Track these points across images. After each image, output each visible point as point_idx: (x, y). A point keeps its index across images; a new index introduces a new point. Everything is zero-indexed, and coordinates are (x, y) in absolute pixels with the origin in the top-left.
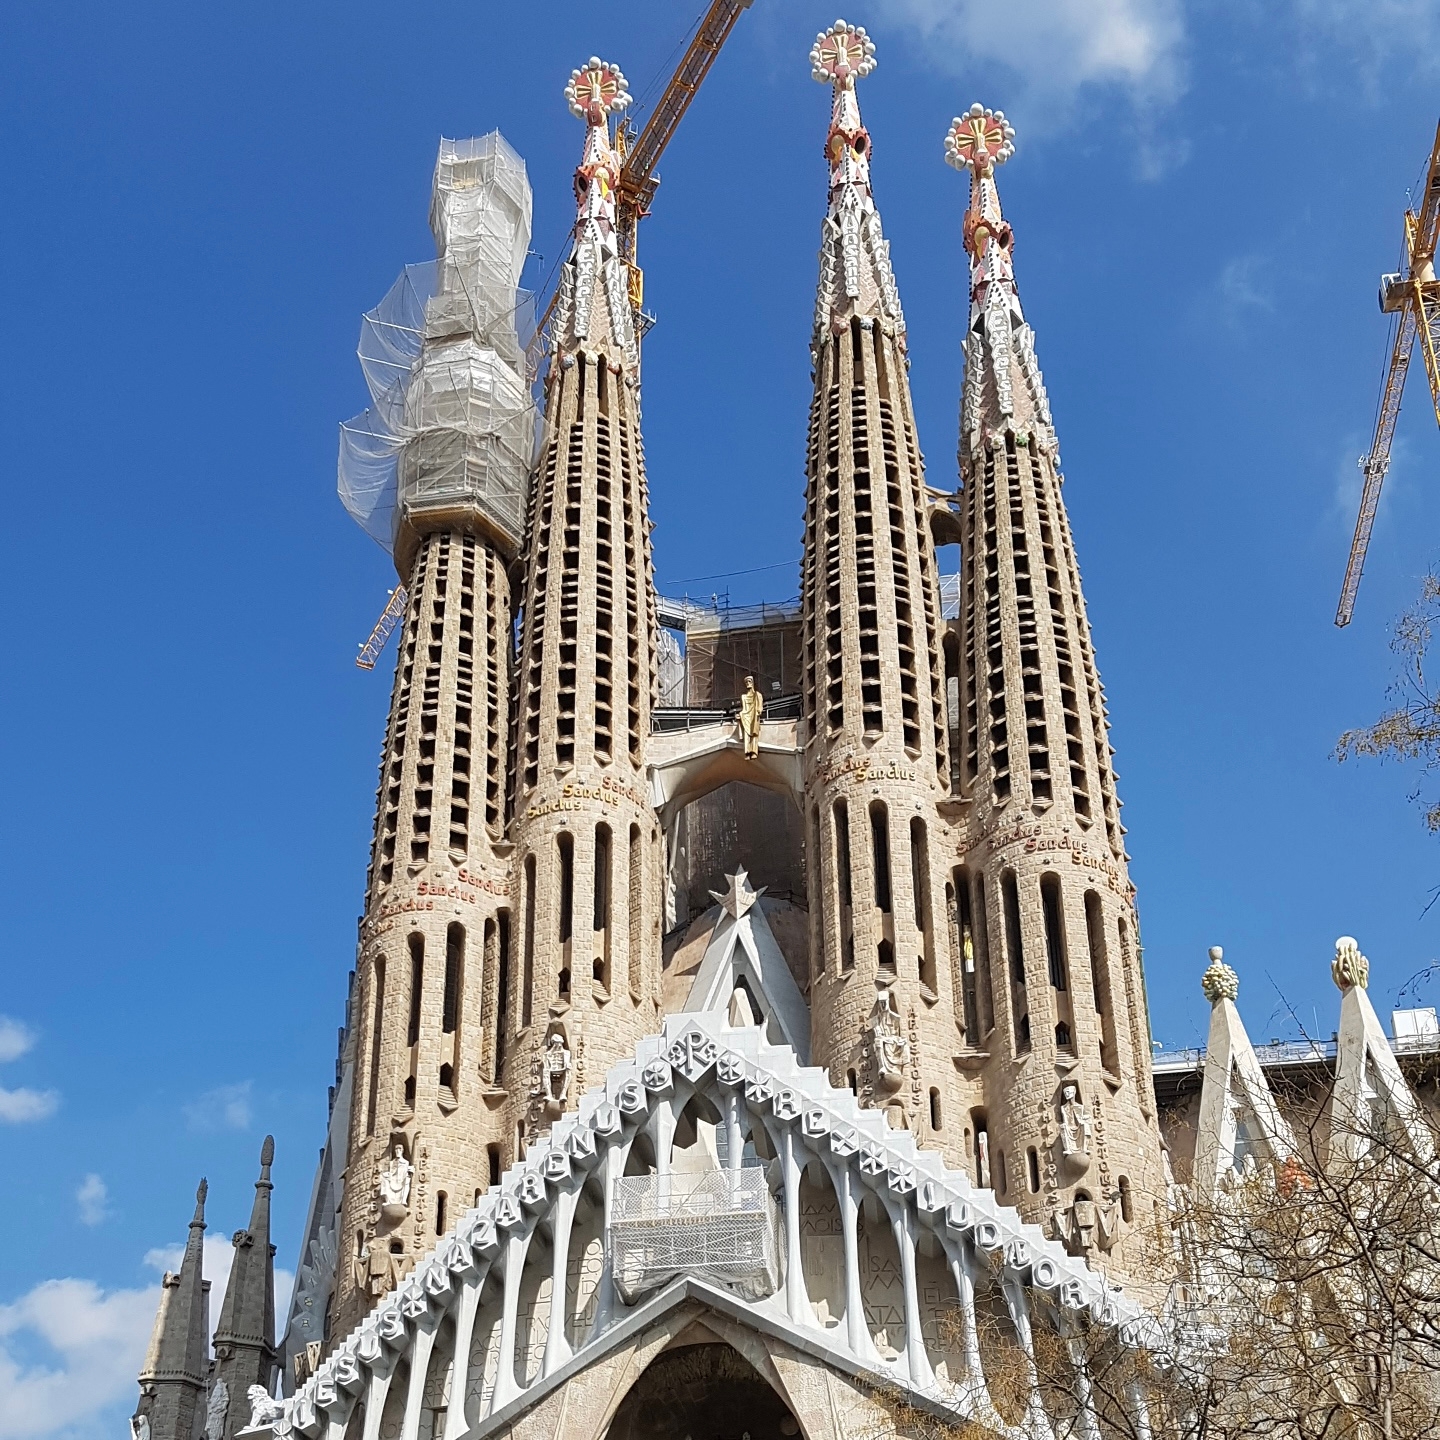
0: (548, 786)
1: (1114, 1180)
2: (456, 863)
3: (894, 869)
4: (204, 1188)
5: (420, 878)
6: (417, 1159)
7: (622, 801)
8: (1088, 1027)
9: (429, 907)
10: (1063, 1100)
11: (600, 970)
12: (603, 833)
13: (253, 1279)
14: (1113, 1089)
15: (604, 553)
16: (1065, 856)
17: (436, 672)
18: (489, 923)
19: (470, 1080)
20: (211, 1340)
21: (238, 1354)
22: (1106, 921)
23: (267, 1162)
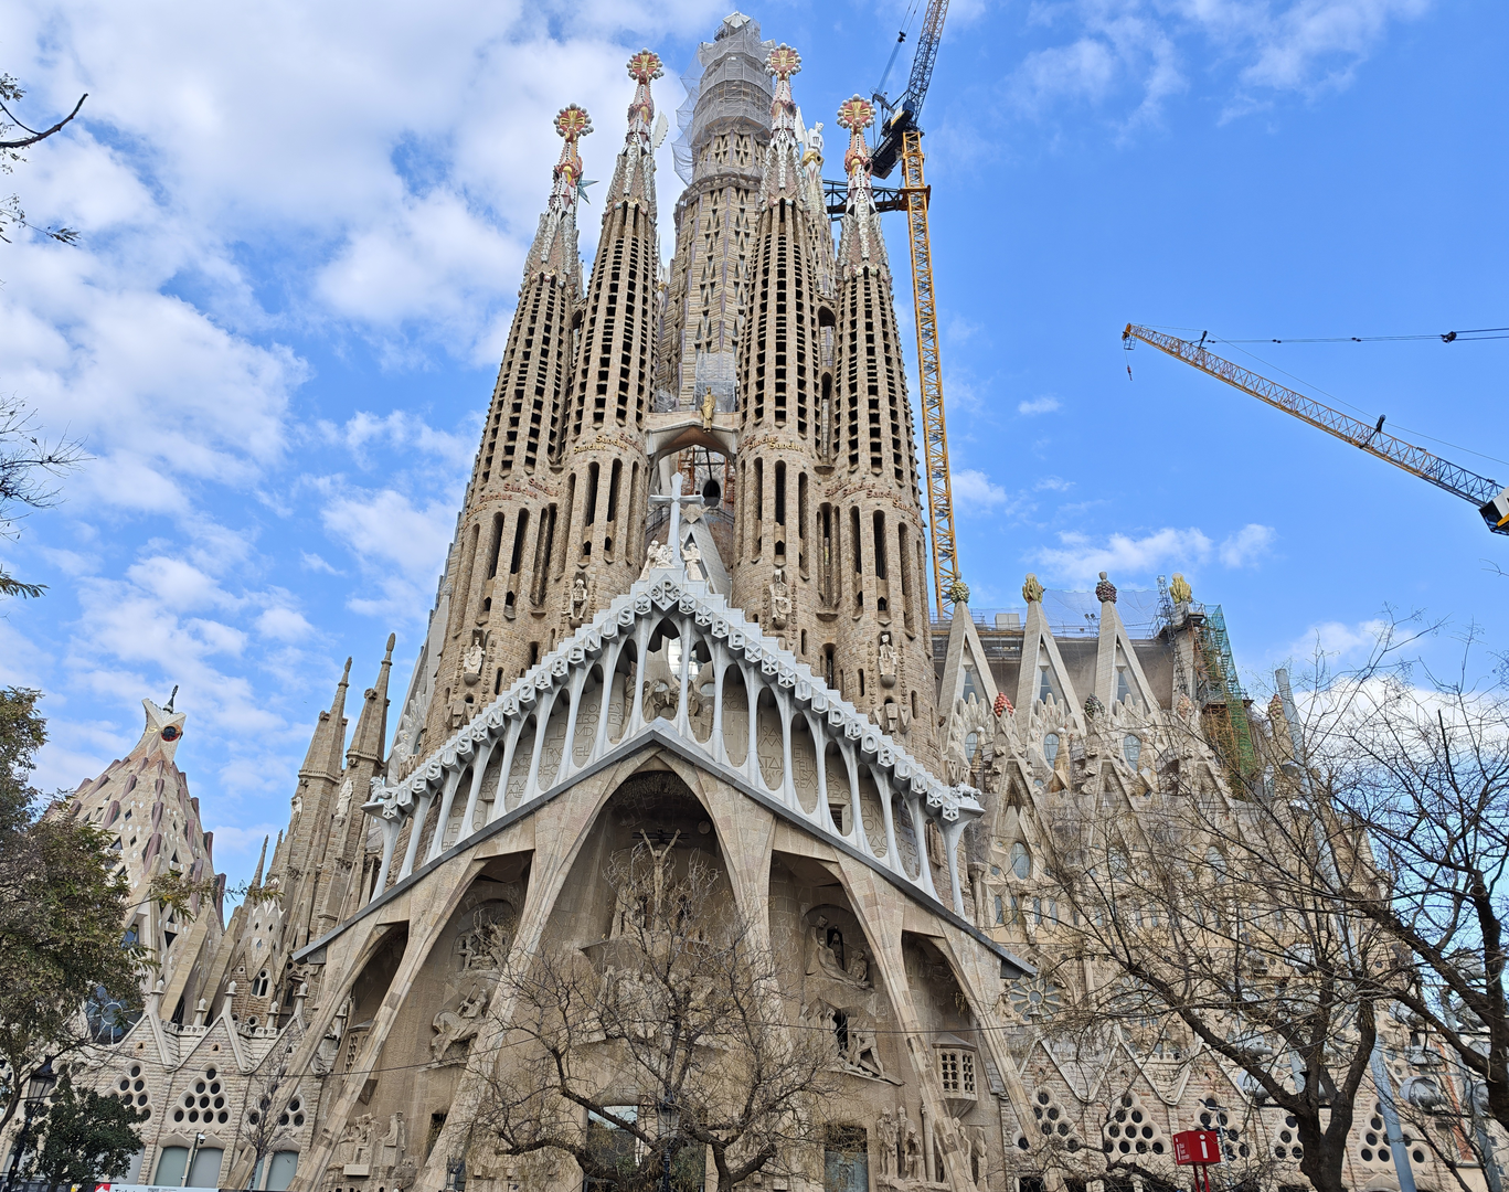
0: (588, 434)
1: (909, 693)
2: (529, 475)
3: (788, 501)
4: (349, 663)
5: (506, 481)
6: (488, 647)
7: (629, 448)
8: (896, 602)
9: (510, 498)
10: (881, 643)
11: (609, 544)
12: (617, 465)
13: (374, 719)
14: (911, 639)
15: (630, 310)
16: (889, 502)
17: (526, 366)
18: (544, 511)
19: (523, 602)
20: (345, 754)
21: (361, 763)
22: (910, 541)
23: (390, 649)
